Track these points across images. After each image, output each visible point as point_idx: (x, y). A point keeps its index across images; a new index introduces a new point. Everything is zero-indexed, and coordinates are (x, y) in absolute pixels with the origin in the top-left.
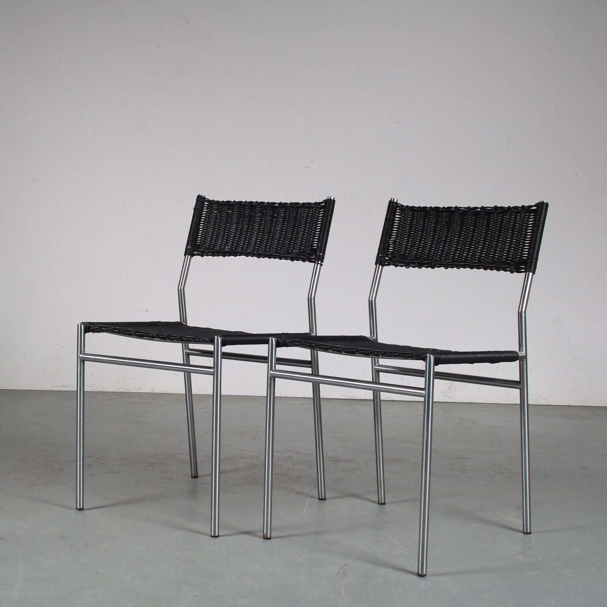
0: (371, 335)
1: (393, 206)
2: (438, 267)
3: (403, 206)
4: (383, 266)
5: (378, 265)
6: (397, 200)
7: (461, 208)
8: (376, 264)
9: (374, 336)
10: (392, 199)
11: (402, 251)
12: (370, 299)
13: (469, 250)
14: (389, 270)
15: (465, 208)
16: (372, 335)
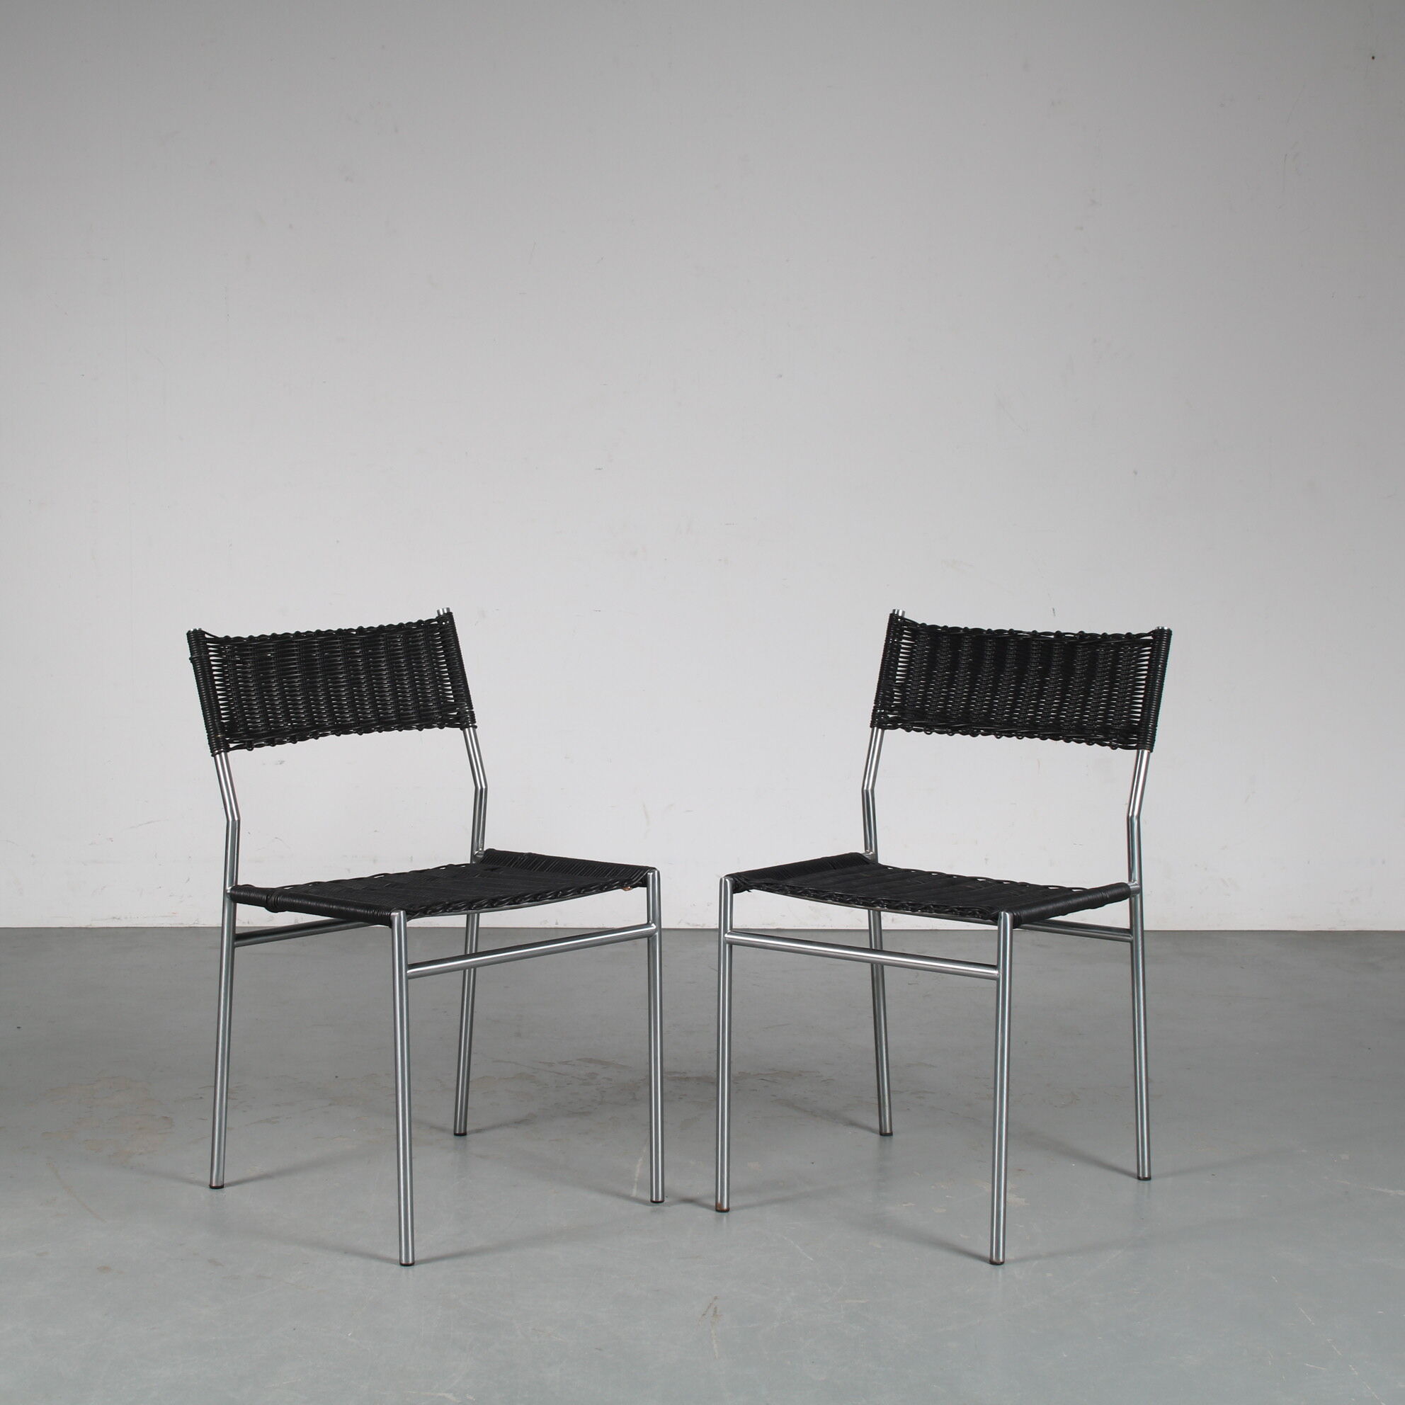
0: (866, 848)
1: (897, 625)
2: (983, 734)
3: (914, 624)
4: (884, 729)
5: (876, 728)
6: (903, 613)
7: (1021, 632)
8: (872, 726)
9: (871, 850)
10: (894, 611)
11: (918, 705)
12: (865, 788)
13: (1037, 707)
14: (896, 737)
15: (1028, 633)
16: (869, 848)
